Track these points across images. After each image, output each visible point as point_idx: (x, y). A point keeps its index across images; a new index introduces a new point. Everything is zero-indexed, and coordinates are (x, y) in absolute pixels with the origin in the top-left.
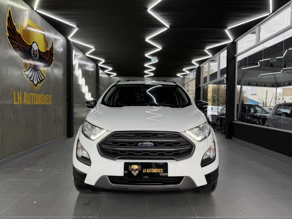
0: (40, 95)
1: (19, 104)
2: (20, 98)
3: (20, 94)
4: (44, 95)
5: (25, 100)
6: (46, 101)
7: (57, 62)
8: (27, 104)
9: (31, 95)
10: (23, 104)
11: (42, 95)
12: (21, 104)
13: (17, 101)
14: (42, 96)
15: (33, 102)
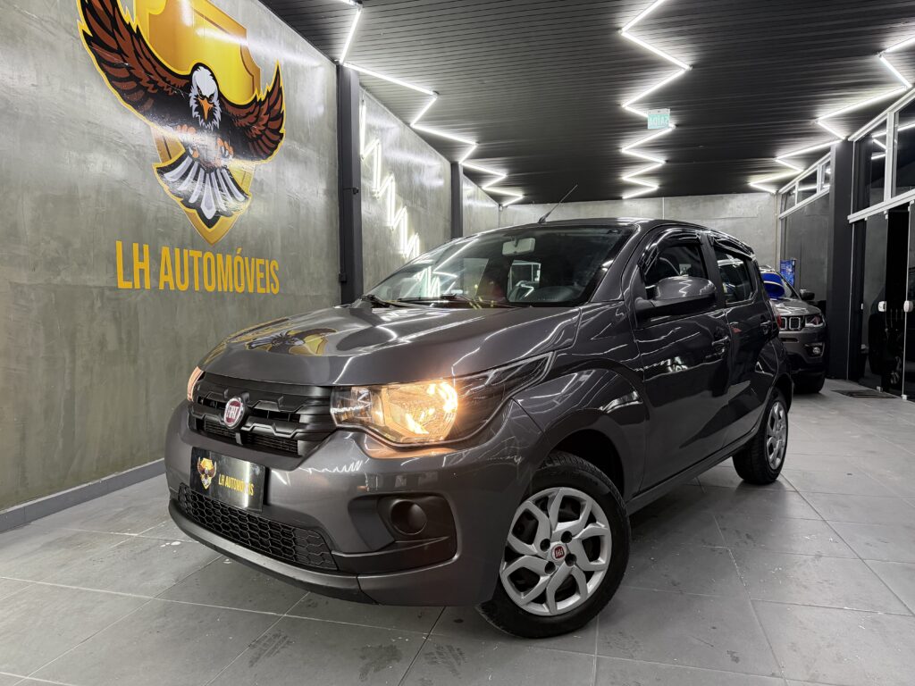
0: (229, 257)
1: (137, 286)
2: (142, 264)
3: (141, 250)
4: (247, 259)
5: (166, 274)
6: (255, 280)
7: (296, 146)
8: (172, 288)
9: (191, 259)
10: (155, 288)
11: (238, 259)
12: (147, 286)
13: (131, 274)
14: (239, 263)
15: (201, 282)
